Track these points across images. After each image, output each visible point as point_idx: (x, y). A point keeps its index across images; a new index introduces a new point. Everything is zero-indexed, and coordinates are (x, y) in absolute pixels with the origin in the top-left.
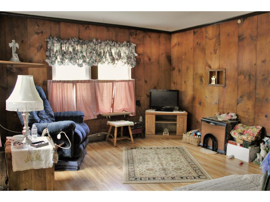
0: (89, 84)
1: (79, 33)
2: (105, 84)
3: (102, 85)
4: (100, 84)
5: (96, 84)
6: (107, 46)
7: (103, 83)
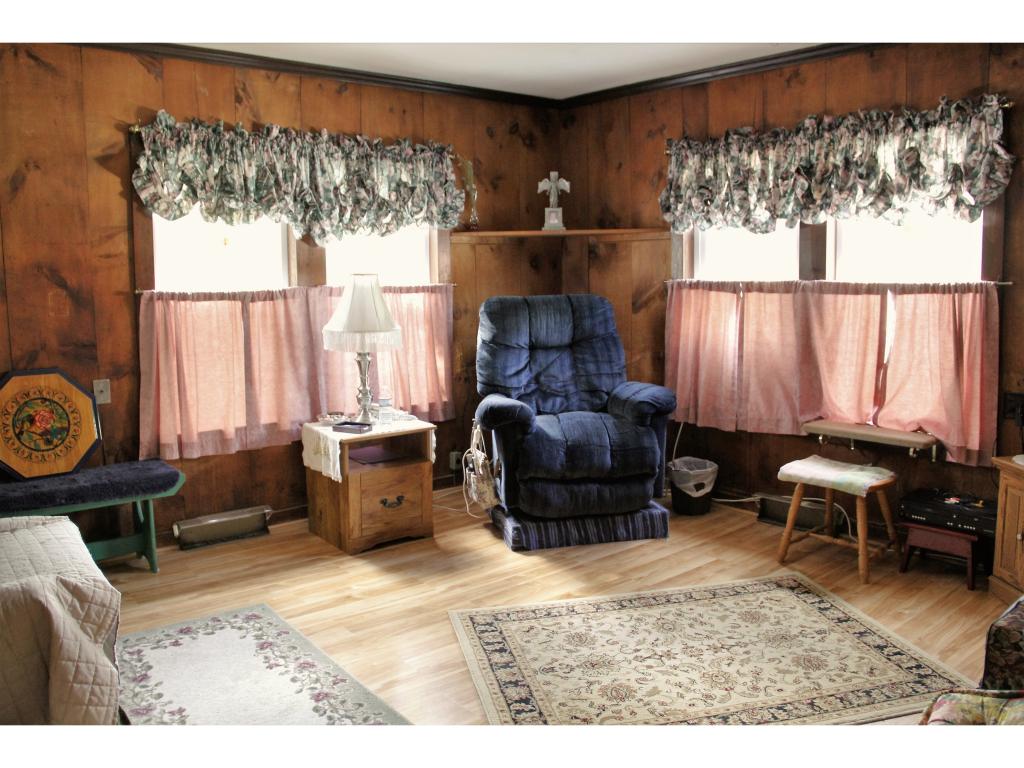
0: (788, 297)
1: (764, 103)
2: (850, 298)
3: (836, 301)
4: (828, 298)
5: (812, 299)
6: (859, 135)
7: (840, 297)
